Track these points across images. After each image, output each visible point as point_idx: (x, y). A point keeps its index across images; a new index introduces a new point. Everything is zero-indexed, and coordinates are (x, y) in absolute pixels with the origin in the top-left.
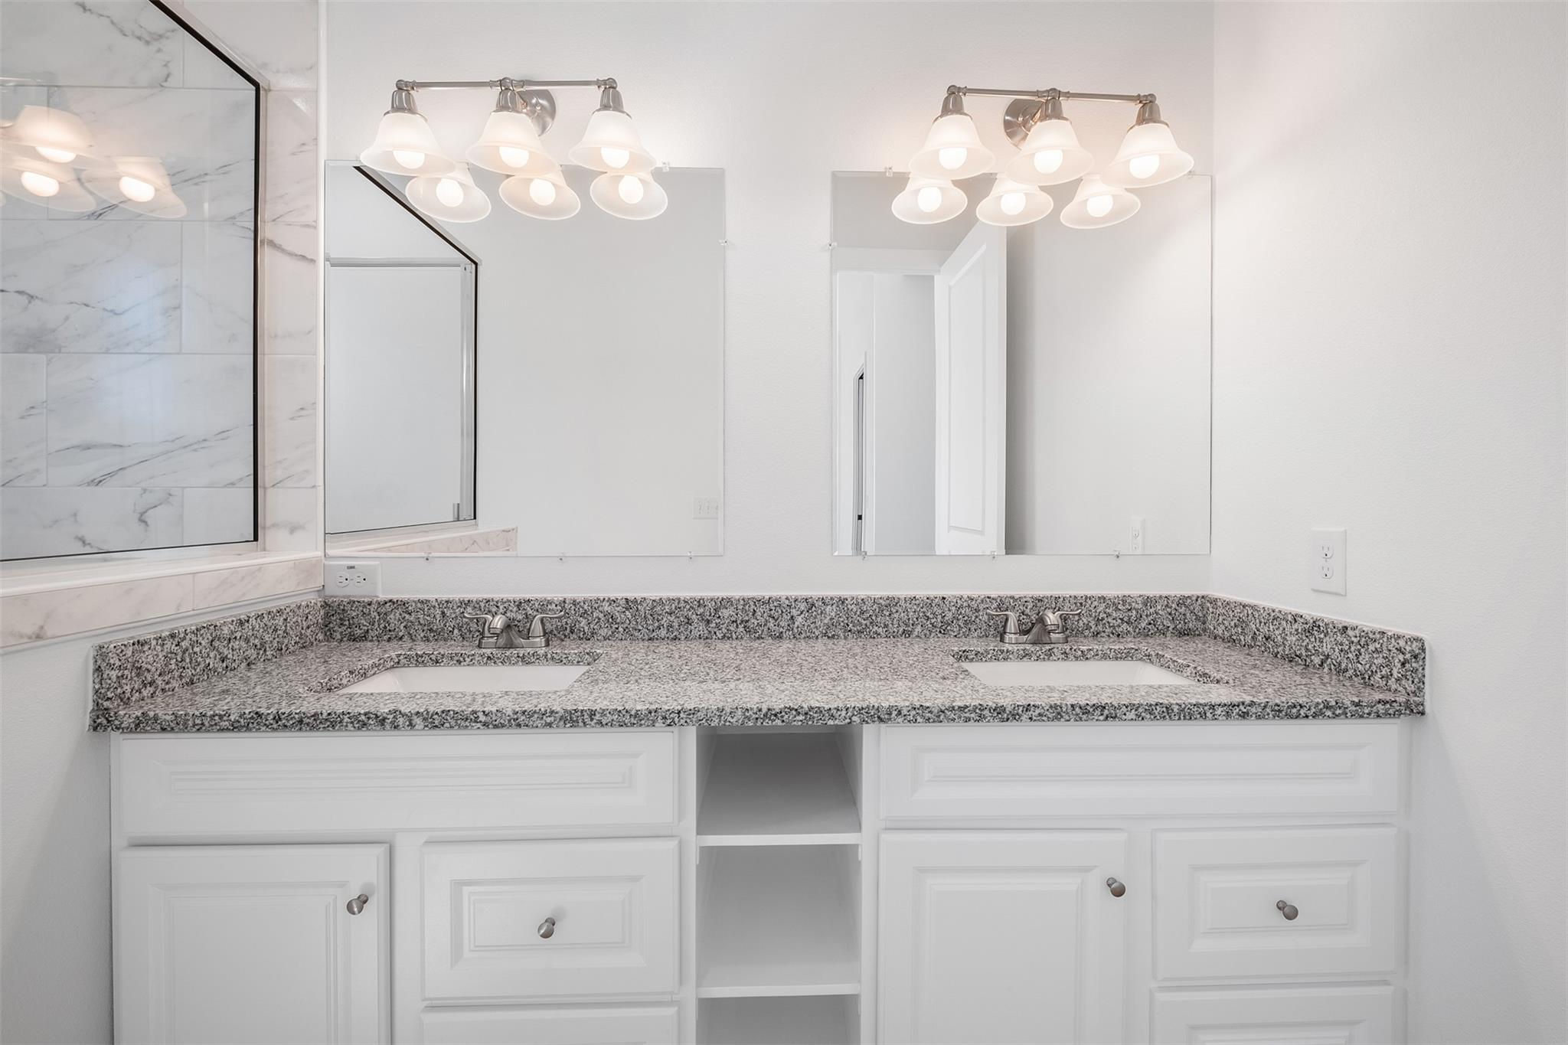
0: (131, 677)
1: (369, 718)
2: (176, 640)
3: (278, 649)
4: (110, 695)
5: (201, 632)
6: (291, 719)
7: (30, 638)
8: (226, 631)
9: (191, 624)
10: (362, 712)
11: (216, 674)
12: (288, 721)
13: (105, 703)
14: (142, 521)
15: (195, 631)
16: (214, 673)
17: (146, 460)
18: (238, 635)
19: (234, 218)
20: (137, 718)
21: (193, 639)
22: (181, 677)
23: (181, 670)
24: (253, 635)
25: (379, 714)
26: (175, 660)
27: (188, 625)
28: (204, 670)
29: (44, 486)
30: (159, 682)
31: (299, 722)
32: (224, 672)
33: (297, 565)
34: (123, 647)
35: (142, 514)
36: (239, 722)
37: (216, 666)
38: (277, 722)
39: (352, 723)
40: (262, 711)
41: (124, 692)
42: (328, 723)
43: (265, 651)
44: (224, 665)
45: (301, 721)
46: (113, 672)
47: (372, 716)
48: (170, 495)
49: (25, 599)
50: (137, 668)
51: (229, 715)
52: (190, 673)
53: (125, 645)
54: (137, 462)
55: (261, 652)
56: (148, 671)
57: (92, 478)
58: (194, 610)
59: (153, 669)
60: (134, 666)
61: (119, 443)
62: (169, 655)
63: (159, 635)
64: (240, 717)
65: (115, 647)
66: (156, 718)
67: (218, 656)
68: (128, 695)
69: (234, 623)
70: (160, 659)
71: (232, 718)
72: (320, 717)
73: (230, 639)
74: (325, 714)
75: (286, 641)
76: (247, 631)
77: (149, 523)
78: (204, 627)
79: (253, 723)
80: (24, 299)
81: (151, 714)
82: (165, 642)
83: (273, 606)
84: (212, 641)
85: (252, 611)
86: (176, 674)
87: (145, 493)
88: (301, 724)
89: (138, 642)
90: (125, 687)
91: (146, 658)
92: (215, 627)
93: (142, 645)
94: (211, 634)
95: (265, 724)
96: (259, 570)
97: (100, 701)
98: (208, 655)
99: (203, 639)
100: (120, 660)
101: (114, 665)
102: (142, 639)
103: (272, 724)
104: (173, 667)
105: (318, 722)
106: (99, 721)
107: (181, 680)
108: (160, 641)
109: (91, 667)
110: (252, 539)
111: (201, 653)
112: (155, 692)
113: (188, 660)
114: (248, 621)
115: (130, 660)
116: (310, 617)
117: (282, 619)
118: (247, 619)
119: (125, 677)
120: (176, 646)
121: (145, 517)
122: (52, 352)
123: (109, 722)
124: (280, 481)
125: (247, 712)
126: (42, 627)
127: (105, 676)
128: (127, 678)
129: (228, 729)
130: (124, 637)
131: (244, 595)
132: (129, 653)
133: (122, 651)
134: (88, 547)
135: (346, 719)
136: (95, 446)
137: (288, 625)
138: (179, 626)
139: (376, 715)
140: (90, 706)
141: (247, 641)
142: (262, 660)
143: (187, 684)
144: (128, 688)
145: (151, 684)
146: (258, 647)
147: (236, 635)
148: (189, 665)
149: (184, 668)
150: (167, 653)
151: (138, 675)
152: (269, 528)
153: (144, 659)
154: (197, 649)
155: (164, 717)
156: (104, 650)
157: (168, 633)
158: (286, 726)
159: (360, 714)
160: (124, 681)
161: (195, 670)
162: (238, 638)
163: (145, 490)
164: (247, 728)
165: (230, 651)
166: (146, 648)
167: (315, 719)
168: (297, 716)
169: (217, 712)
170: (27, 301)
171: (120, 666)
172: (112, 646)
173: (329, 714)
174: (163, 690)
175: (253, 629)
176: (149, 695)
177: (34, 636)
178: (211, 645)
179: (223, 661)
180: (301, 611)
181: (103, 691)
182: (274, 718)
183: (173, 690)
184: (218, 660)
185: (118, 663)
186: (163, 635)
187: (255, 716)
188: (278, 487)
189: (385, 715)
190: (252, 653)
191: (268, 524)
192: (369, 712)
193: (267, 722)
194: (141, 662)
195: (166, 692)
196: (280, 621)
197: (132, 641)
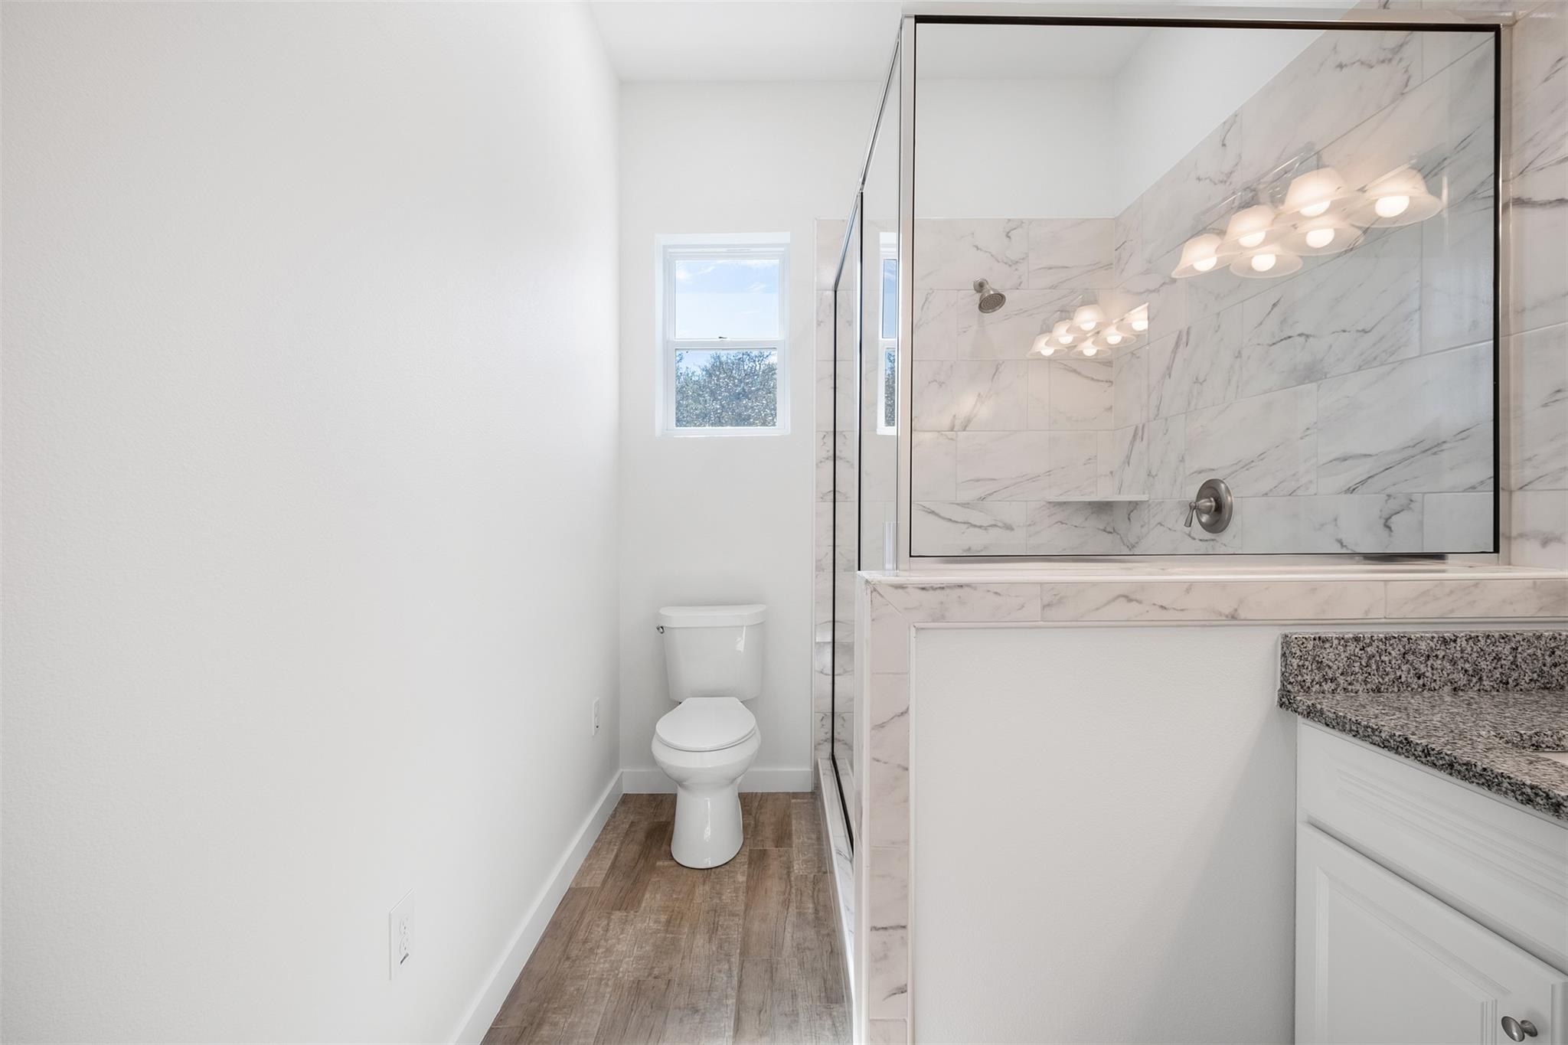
0: (1312, 669)
1: (1537, 794)
2: (1361, 644)
3: (1501, 682)
4: (1292, 680)
5: (1391, 642)
6: (1441, 758)
7: (1227, 616)
8: (1423, 646)
9: (1381, 631)
10: (1528, 782)
11: (1409, 689)
12: (1438, 760)
13: (1288, 686)
14: (1387, 526)
15: (1384, 640)
16: (1407, 687)
17: (1390, 468)
18: (1441, 654)
19: (1474, 192)
20: (1308, 707)
21: (1380, 647)
22: (1366, 682)
23: (1366, 675)
24: (1462, 657)
25: (1551, 795)
26: (1359, 664)
27: (1376, 633)
28: (1394, 682)
29: (1315, 494)
30: (1341, 680)
31: (1449, 765)
32: (1420, 690)
33: (1536, 584)
34: (1304, 640)
35: (1387, 520)
36: (1389, 742)
37: (1409, 680)
38: (1426, 757)
39: (1513, 791)
40: (1412, 738)
41: (1304, 681)
42: (1483, 780)
43: (1480, 679)
44: (1421, 682)
45: (1451, 766)
46: (1294, 660)
47: (1541, 793)
48: (1411, 501)
49: (1222, 585)
50: (1318, 662)
51: (1381, 732)
52: (1377, 681)
53: (1306, 639)
54: (1382, 469)
55: (1474, 680)
56: (1330, 667)
57: (1348, 487)
58: (1385, 618)
59: (1335, 667)
60: (1314, 659)
61: (1368, 453)
62: (1353, 658)
63: (1341, 636)
64: (1390, 737)
65: (1296, 638)
66: (1322, 712)
67: (1412, 671)
68: (1308, 684)
69: (1435, 640)
70: (1343, 659)
71: (1383, 735)
72: (1473, 768)
73: (1428, 656)
74: (1479, 769)
75: (1515, 675)
76: (1453, 650)
77: (1393, 529)
78: (1395, 638)
79: (1402, 748)
80: (1302, 339)
81: (1319, 706)
82: (1349, 644)
83: (1496, 630)
84: (1404, 654)
85: (1462, 631)
86: (1361, 678)
87: (1389, 499)
88: (1451, 769)
89: (1319, 638)
90: (1306, 677)
91: (1328, 655)
92: (1408, 639)
93: (1323, 642)
94: (1404, 647)
95: (1414, 754)
96: (1476, 585)
97: (1285, 684)
98: (1400, 667)
99: (1394, 649)
100: (1301, 651)
101: (1295, 654)
102: (1323, 636)
103: (1420, 757)
104: (1357, 669)
105: (1471, 773)
106: (1283, 700)
107: (1366, 685)
108: (1342, 642)
109: (1280, 653)
110: (1492, 550)
111: (1390, 663)
112: (1336, 689)
113: (1374, 667)
114: (1455, 641)
115: (1310, 653)
116: (1558, 653)
117: (1508, 647)
118: (1453, 638)
119: (1305, 667)
120: (1361, 650)
121: (1388, 523)
122: (1321, 379)
123: (1290, 703)
124: (1530, 483)
125: (1397, 734)
126: (1236, 610)
127: (1288, 662)
128: (1307, 668)
129: (1379, 745)
130: (1310, 631)
131: (1452, 611)
132: (1310, 647)
133: (1303, 643)
134: (1345, 548)
135: (1505, 785)
136: (1350, 457)
137: (1519, 656)
138: (1366, 631)
139: (1548, 795)
140: (1279, 686)
141: (1453, 661)
142: (1476, 689)
143: (1373, 690)
144: (1308, 678)
145: (1332, 680)
146: (1471, 673)
147: (1438, 653)
148: (1376, 673)
149: (1370, 674)
150: (1351, 655)
151: (1319, 669)
152: (1515, 538)
153: (1325, 655)
154: (1386, 659)
155: (1328, 713)
156: (1288, 639)
157: (1351, 636)
158: (1435, 764)
159: (1524, 784)
160: (1304, 671)
161: (1383, 679)
162: (1440, 657)
163: (1389, 496)
164: (1396, 750)
165: (1429, 669)
166: (1327, 645)
167: (1467, 769)
168: (1447, 757)
169: (1371, 724)
170: (1304, 341)
171: (1301, 656)
172: (1294, 637)
173: (1485, 770)
174: (1345, 689)
175: (1462, 651)
176: (1330, 690)
177: (1230, 616)
178: (1404, 658)
179: (1419, 678)
180: (1543, 643)
181: (1287, 675)
182: (1423, 751)
183: (1356, 693)
184: (1411, 675)
185: (1299, 653)
186: (1346, 636)
187: (1404, 741)
188: (1526, 490)
189: (1560, 799)
190: (1462, 680)
191: (1514, 533)
192: (1537, 787)
193: (1416, 753)
194: (1321, 657)
195: (1348, 692)
196: (1505, 649)
197: (1313, 636)
